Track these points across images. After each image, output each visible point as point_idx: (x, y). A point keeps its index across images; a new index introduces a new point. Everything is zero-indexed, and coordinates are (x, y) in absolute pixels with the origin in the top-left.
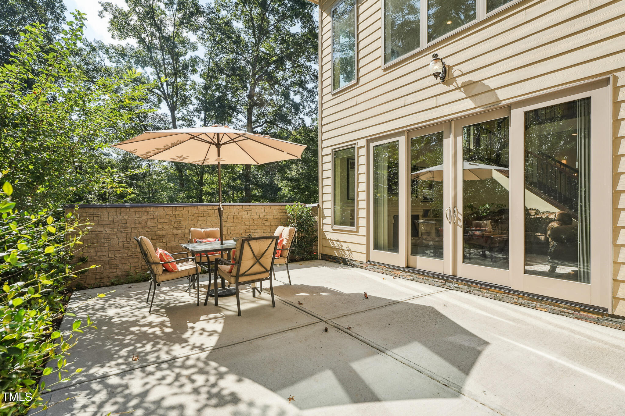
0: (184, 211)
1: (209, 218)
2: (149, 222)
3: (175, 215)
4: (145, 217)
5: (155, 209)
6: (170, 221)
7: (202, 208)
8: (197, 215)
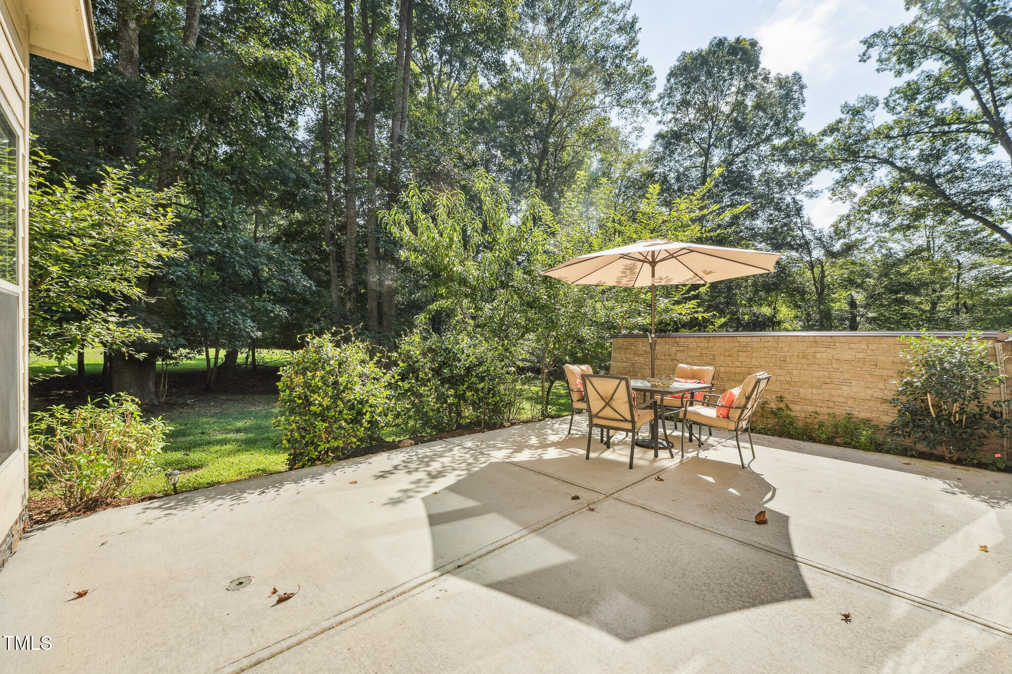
0: (719, 343)
1: (755, 355)
2: (678, 354)
3: (707, 348)
4: (674, 349)
5: (685, 340)
6: (701, 355)
7: (744, 339)
8: (737, 349)
